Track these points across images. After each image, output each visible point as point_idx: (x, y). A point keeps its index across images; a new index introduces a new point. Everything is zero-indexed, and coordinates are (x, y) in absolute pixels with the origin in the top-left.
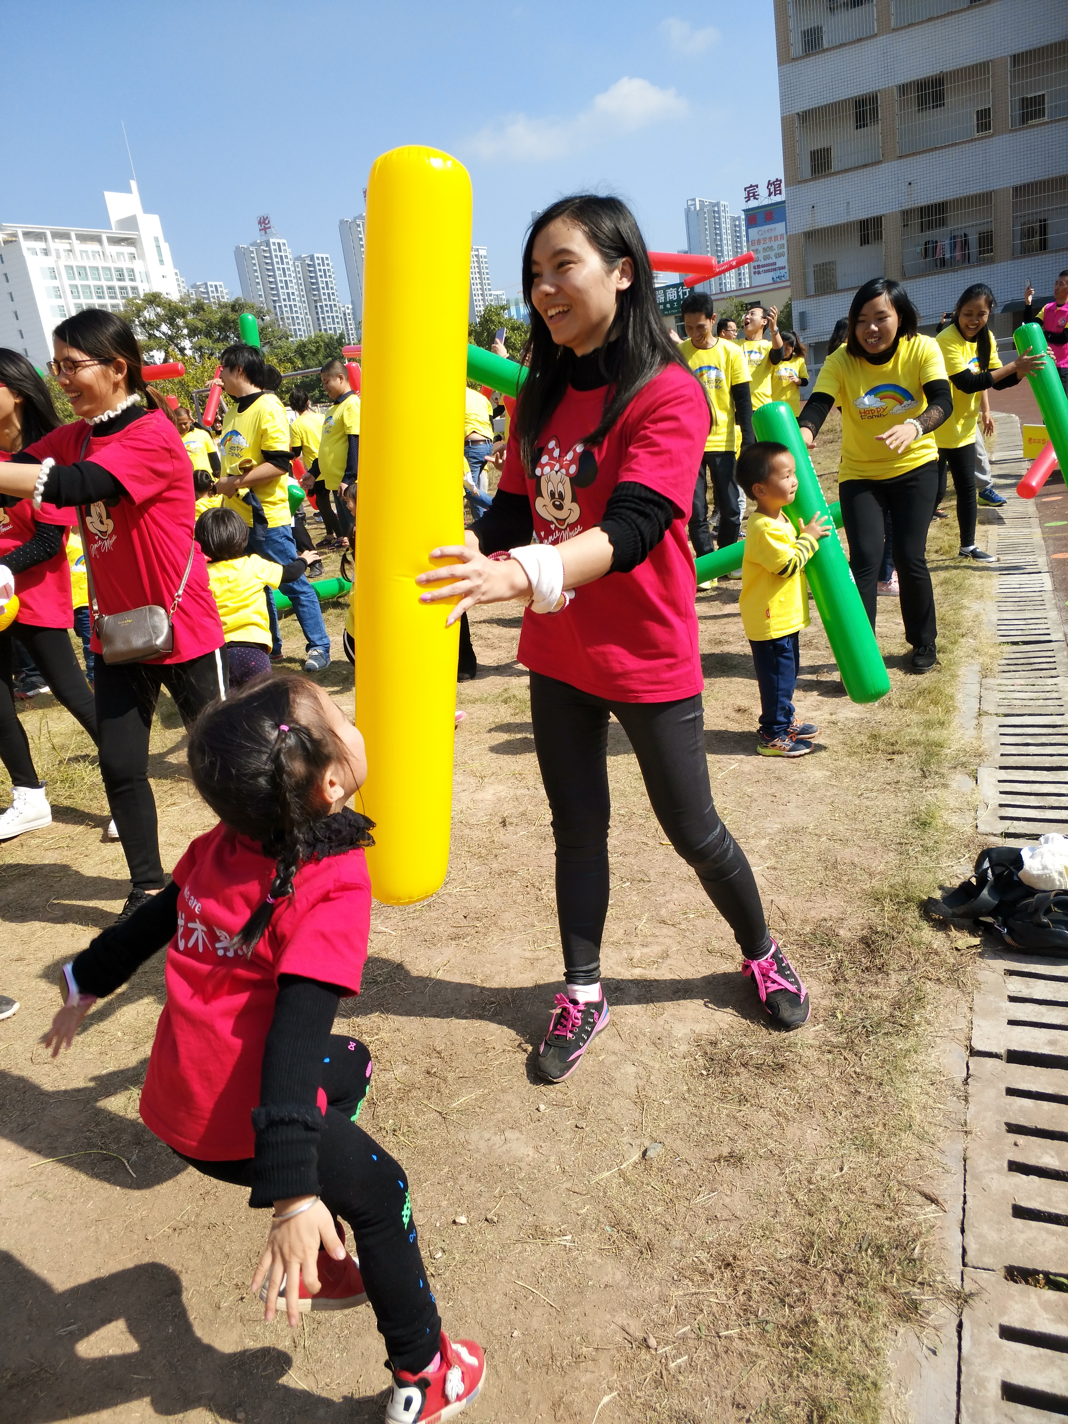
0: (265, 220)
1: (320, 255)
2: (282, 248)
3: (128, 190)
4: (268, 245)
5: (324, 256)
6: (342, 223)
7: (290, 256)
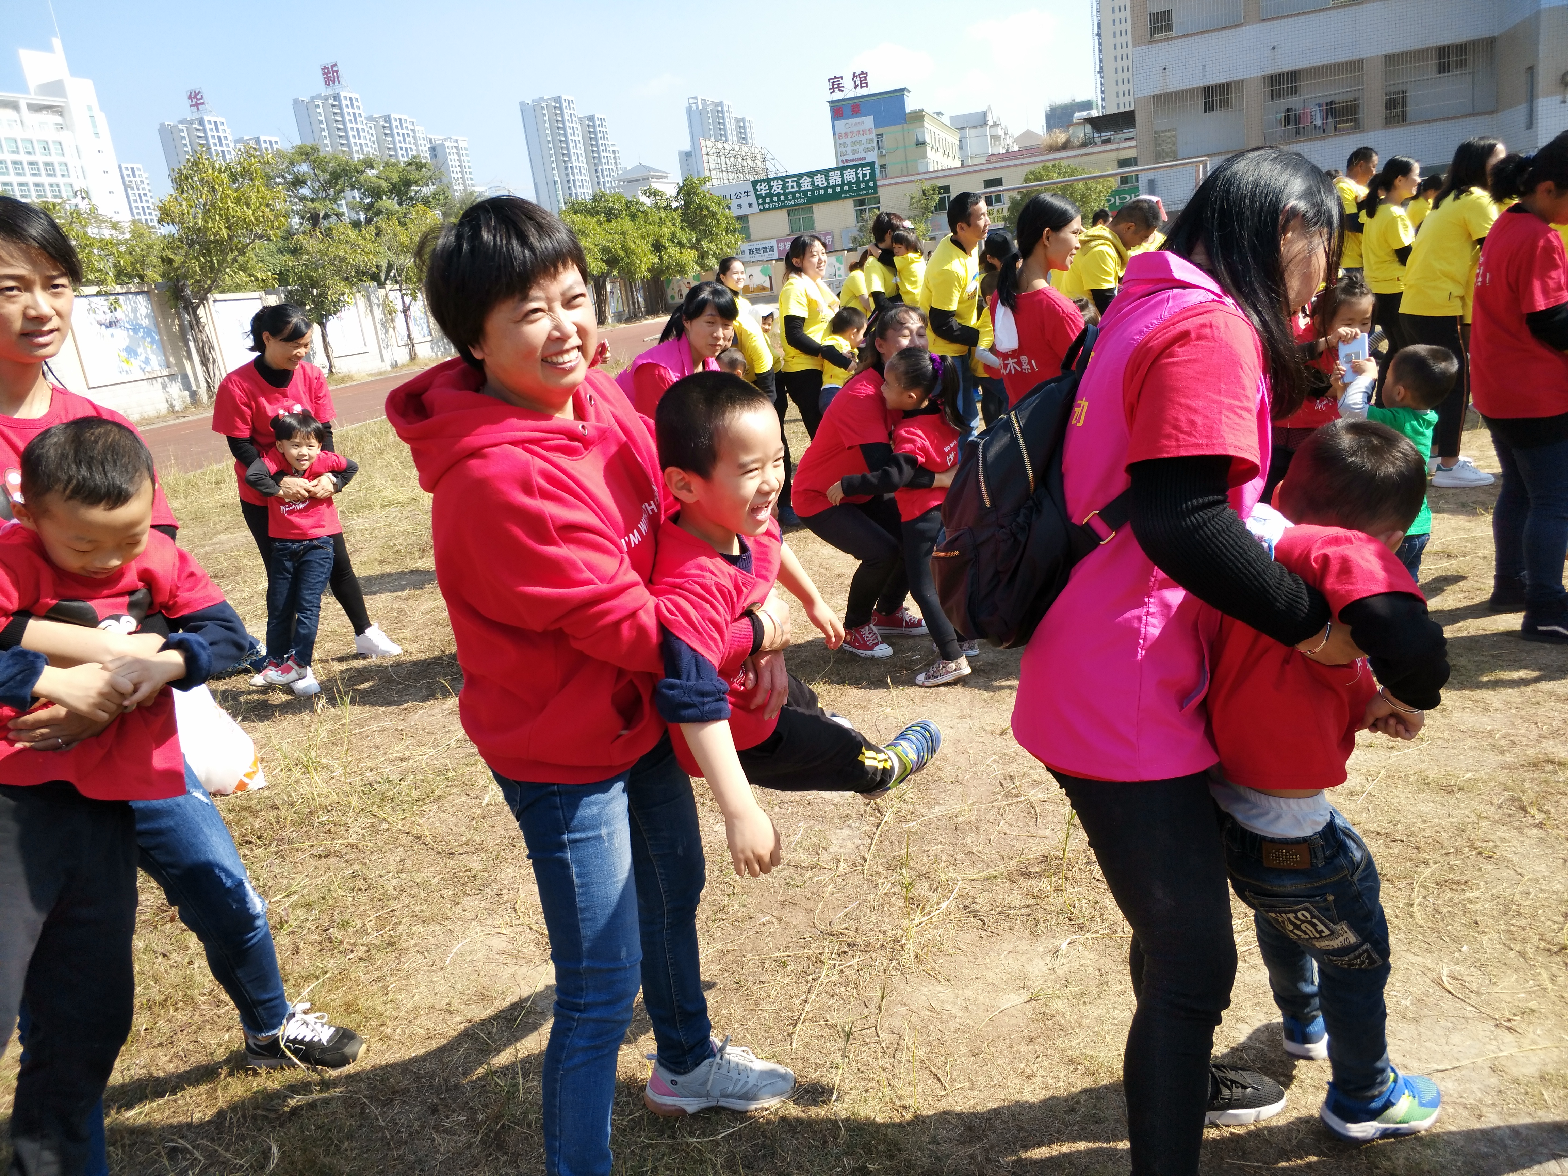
0: (196, 95)
1: (268, 139)
2: (220, 127)
3: (49, 48)
4: (201, 122)
5: (273, 139)
6: (296, 102)
7: (230, 138)
